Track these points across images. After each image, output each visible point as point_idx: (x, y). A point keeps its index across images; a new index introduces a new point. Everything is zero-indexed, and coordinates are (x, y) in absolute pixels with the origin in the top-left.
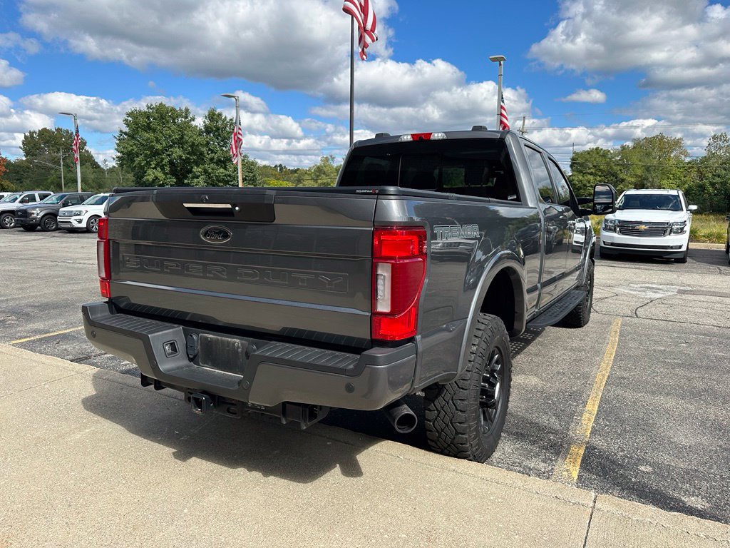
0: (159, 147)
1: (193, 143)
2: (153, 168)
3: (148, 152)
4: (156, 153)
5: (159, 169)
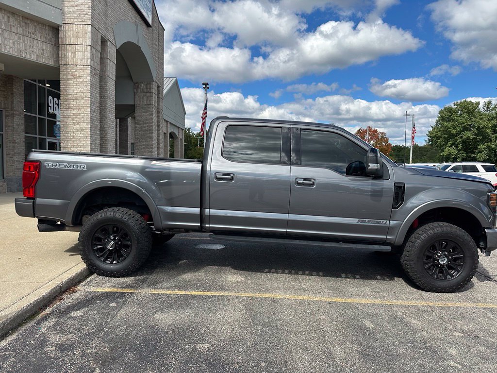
0: (454, 131)
1: (479, 128)
2: (449, 147)
3: (446, 136)
4: (453, 136)
5: (453, 147)
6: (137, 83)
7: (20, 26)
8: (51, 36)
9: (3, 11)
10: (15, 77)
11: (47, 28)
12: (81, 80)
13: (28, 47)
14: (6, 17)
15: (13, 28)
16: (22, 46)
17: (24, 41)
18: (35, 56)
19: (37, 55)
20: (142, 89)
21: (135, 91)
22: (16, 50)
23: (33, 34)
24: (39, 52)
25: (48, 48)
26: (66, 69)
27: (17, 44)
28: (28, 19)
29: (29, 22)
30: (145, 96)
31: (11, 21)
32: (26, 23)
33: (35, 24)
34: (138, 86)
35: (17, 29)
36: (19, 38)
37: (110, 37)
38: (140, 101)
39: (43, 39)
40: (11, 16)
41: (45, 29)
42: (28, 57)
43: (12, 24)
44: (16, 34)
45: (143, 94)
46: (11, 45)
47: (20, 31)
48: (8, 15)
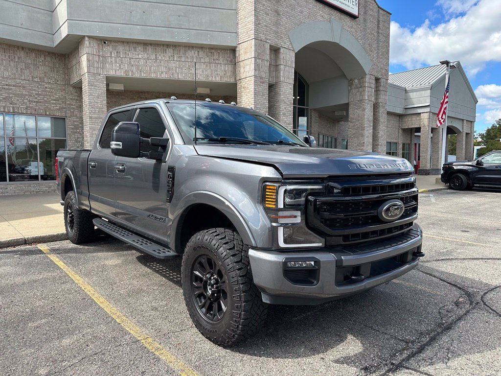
6: (351, 80)
7: (207, 56)
8: (231, 58)
9: (195, 48)
10: (230, 97)
11: (228, 52)
12: (249, 90)
13: (214, 71)
14: (196, 52)
15: (202, 59)
16: (209, 72)
17: (210, 67)
18: (219, 78)
19: (221, 77)
20: (356, 85)
21: (349, 89)
22: (204, 76)
23: (217, 60)
24: (222, 74)
25: (229, 68)
26: (240, 83)
27: (205, 71)
28: (212, 49)
29: (213, 51)
30: (358, 91)
31: (200, 54)
32: (211, 53)
33: (219, 51)
34: (352, 83)
35: (205, 59)
36: (207, 66)
37: (284, 43)
38: (354, 99)
39: (225, 62)
40: (200, 50)
41: (227, 53)
42: (214, 79)
43: (201, 56)
44: (204, 63)
45: (357, 90)
46: (201, 73)
47: (207, 60)
48: (198, 50)
